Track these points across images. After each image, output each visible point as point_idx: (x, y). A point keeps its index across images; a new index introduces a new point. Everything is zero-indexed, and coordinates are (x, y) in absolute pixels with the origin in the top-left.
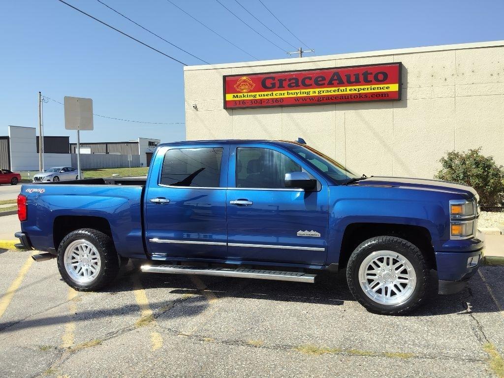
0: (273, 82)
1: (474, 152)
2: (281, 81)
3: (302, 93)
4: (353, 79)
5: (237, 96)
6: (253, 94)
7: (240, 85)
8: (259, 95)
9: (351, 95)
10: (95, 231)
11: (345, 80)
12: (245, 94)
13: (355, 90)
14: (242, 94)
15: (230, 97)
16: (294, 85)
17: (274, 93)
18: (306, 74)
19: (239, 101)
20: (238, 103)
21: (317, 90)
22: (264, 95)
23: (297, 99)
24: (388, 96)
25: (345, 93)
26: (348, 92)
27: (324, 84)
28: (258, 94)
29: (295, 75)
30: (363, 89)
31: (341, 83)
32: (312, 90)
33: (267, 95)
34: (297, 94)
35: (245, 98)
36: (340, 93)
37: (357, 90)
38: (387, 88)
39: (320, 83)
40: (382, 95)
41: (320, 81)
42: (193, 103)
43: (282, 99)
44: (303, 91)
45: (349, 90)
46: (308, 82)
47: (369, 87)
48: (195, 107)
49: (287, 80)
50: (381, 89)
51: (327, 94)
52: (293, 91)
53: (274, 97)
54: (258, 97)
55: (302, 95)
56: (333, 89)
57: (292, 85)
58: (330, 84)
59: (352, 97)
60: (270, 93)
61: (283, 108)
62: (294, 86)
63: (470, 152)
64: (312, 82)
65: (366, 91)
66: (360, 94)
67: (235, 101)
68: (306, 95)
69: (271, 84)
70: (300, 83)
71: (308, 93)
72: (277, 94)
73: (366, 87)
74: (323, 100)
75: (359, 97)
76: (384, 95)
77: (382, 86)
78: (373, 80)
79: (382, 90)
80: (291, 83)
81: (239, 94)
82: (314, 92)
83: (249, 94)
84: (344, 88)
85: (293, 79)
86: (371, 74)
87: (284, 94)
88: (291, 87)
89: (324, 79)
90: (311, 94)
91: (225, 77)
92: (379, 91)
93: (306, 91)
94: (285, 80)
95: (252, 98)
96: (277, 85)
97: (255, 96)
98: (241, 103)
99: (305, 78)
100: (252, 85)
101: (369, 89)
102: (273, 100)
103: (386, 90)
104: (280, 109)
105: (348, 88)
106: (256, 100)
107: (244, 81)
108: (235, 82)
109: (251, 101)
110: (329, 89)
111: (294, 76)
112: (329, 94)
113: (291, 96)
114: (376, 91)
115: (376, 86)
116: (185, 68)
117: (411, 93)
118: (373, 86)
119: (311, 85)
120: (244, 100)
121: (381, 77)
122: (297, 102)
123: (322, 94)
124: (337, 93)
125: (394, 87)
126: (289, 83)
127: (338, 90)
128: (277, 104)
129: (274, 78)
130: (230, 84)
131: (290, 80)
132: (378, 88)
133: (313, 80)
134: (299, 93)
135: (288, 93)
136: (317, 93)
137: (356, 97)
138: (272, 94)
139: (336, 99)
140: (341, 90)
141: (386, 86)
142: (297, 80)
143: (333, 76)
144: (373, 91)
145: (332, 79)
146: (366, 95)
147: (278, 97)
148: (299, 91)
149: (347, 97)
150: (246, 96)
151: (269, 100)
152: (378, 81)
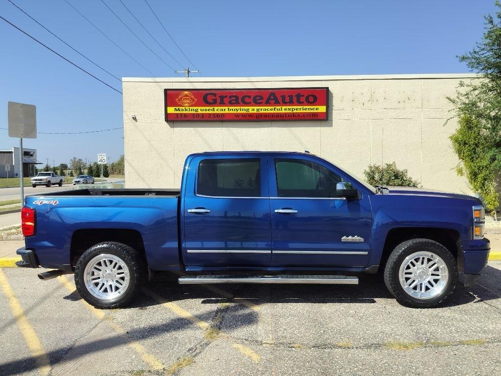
0: (215, 98)
1: (389, 166)
2: (222, 98)
3: (242, 110)
4: (287, 100)
5: (179, 109)
6: (195, 108)
7: (181, 98)
8: (201, 110)
9: (286, 114)
10: (120, 244)
11: (281, 102)
12: (187, 108)
13: (289, 109)
14: (183, 108)
15: (171, 110)
16: (235, 102)
17: (216, 108)
19: (181, 114)
20: (180, 116)
21: (255, 108)
22: (206, 110)
23: (237, 115)
24: (317, 116)
25: (280, 112)
26: (283, 111)
27: (262, 103)
28: (199, 108)
29: (235, 92)
30: (296, 109)
31: (277, 103)
32: (251, 108)
33: (208, 110)
34: (237, 111)
35: (186, 112)
36: (276, 111)
37: (291, 109)
38: (316, 109)
40: (312, 115)
41: (258, 100)
42: (132, 114)
43: (223, 114)
44: (242, 108)
45: (284, 109)
46: (247, 100)
47: (301, 107)
48: (135, 119)
49: (228, 97)
50: (311, 109)
51: (265, 112)
52: (234, 108)
53: (216, 112)
54: (200, 112)
55: (242, 112)
56: (270, 108)
57: (232, 102)
58: (268, 103)
59: (287, 116)
60: (212, 108)
61: (224, 123)
62: (233, 104)
63: (386, 166)
64: (251, 100)
65: (299, 111)
66: (293, 113)
67: (177, 114)
68: (245, 112)
69: (213, 100)
70: (240, 101)
71: (248, 110)
72: (218, 110)
73: (299, 107)
74: (261, 117)
75: (293, 116)
77: (312, 107)
78: (305, 102)
79: (312, 111)
80: (232, 100)
81: (181, 108)
82: (252, 109)
83: (191, 108)
84: (280, 107)
85: (233, 96)
86: (303, 96)
87: (226, 110)
88: (231, 104)
89: (262, 98)
90: (251, 111)
91: (166, 91)
92: (310, 111)
93: (246, 108)
94: (226, 97)
95: (194, 112)
96: (219, 101)
97: (196, 110)
98: (183, 116)
99: (244, 97)
100: (193, 100)
101: (302, 109)
102: (214, 114)
103: (316, 111)
104: (221, 123)
105: (284, 108)
106: (198, 114)
107: (186, 96)
108: (179, 94)
109: (193, 114)
110: (266, 108)
111: (234, 94)
112: (267, 112)
113: (231, 112)
114: (307, 111)
115: (308, 107)
116: (124, 79)
117: (336, 115)
118: (305, 107)
119: (250, 103)
121: (311, 99)
122: (237, 118)
123: (261, 112)
124: (273, 112)
125: (322, 109)
126: (230, 99)
127: (275, 108)
128: (218, 119)
129: (215, 95)
130: (171, 97)
131: (230, 97)
132: (309, 109)
133: (252, 98)
134: (239, 110)
135: (229, 109)
136: (256, 110)
137: (290, 116)
138: (214, 109)
139: (272, 116)
140: (277, 109)
141: (316, 107)
142: (237, 98)
143: (270, 96)
144: (304, 111)
145: (269, 99)
146: (299, 114)
147: (220, 112)
148: (239, 108)
149: (282, 116)
150: (188, 110)
151: (210, 115)
152: (309, 103)
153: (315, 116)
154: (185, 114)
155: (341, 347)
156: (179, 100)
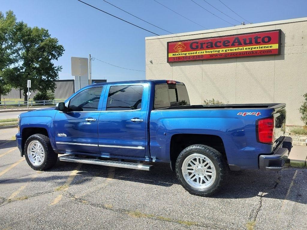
0: (197, 45)
2: (202, 44)
3: (215, 51)
4: (248, 42)
5: (175, 54)
7: (177, 47)
8: (188, 54)
9: (246, 52)
11: (242, 43)
12: (180, 53)
13: (249, 49)
14: (178, 53)
15: (171, 55)
16: (210, 46)
17: (198, 52)
18: (217, 39)
19: (177, 57)
20: (176, 59)
21: (224, 49)
22: (191, 53)
23: (212, 55)
24: (271, 52)
25: (242, 51)
26: (245, 50)
27: (229, 45)
28: (187, 52)
29: (211, 40)
30: (254, 48)
31: (240, 44)
32: (221, 50)
33: (193, 53)
34: (212, 52)
35: (180, 56)
36: (239, 51)
37: (251, 48)
38: (270, 47)
39: (226, 45)
40: (267, 51)
41: (226, 43)
42: (150, 59)
43: (202, 55)
44: (215, 50)
45: (245, 49)
46: (218, 44)
47: (258, 46)
48: (151, 62)
50: (266, 47)
51: (231, 52)
52: (209, 51)
53: (198, 54)
54: (188, 55)
55: (215, 53)
56: (235, 48)
58: (233, 45)
59: (247, 53)
61: (203, 61)
64: (221, 44)
65: (256, 49)
66: (252, 51)
67: (174, 58)
68: (217, 53)
69: (196, 46)
70: (214, 46)
71: (219, 51)
72: (199, 53)
73: (256, 46)
74: (228, 55)
75: (251, 53)
77: (267, 46)
78: (261, 42)
79: (267, 49)
80: (208, 46)
81: (176, 53)
84: (242, 48)
85: (209, 43)
87: (204, 52)
88: (208, 48)
89: (229, 42)
90: (221, 52)
91: (168, 43)
92: (265, 49)
93: (218, 50)
94: (205, 43)
95: (184, 55)
96: (200, 47)
97: (186, 54)
98: (178, 59)
99: (217, 42)
100: (184, 48)
101: (259, 48)
102: (196, 56)
104: (201, 62)
105: (245, 48)
106: (187, 57)
107: (180, 45)
108: (174, 45)
109: (183, 57)
110: (232, 49)
112: (232, 51)
113: (208, 53)
114: (263, 49)
115: (263, 46)
116: (146, 38)
117: (287, 50)
118: (261, 46)
119: (221, 46)
120: (179, 57)
121: (266, 40)
122: (212, 57)
123: (228, 52)
124: (237, 51)
125: (275, 46)
126: (207, 45)
127: (238, 49)
128: (199, 59)
129: (197, 43)
130: (171, 47)
131: (207, 44)
132: (264, 47)
133: (222, 43)
134: (213, 52)
135: (206, 51)
136: (224, 51)
137: (249, 53)
138: (196, 52)
139: (236, 54)
140: (240, 49)
141: (270, 45)
142: (212, 43)
143: (235, 40)
144: (261, 49)
145: (234, 42)
146: (256, 52)
147: (200, 54)
148: (213, 50)
149: (243, 54)
150: (181, 54)
151: (194, 57)
152: (264, 42)
156: (175, 48)
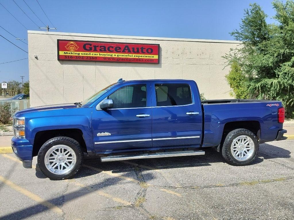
0: (91, 47)
2: (95, 47)
3: (108, 55)
4: (136, 50)
5: (67, 53)
6: (78, 52)
7: (69, 46)
8: (82, 54)
9: (135, 59)
11: (132, 51)
12: (72, 52)
13: (137, 56)
14: (70, 52)
15: (62, 53)
17: (91, 53)
18: (110, 45)
19: (69, 56)
21: (116, 54)
22: (85, 54)
23: (105, 58)
25: (132, 57)
26: (133, 57)
27: (120, 51)
28: (81, 53)
30: (141, 56)
31: (129, 52)
32: (113, 54)
33: (87, 54)
34: (105, 55)
35: (72, 55)
36: (129, 57)
37: (138, 56)
39: (118, 50)
42: (34, 55)
43: (96, 57)
44: (108, 54)
46: (111, 49)
47: (144, 55)
48: (36, 58)
52: (103, 54)
53: (91, 55)
54: (81, 55)
55: (108, 56)
56: (125, 54)
58: (124, 52)
60: (89, 53)
61: (96, 63)
62: (103, 51)
65: (142, 58)
66: (139, 59)
67: (66, 56)
68: (110, 56)
69: (89, 48)
70: (107, 49)
71: (112, 55)
72: (92, 54)
73: (143, 55)
74: (120, 60)
76: (151, 61)
77: (150, 56)
78: (146, 52)
79: (150, 58)
81: (68, 52)
82: (115, 55)
83: (75, 52)
84: (131, 55)
86: (145, 48)
87: (98, 54)
88: (101, 51)
89: (120, 49)
90: (113, 56)
91: (58, 40)
92: (149, 58)
93: (111, 54)
94: (98, 46)
95: (77, 55)
96: (93, 49)
97: (79, 54)
98: (70, 58)
99: (110, 47)
100: (77, 48)
101: (144, 57)
102: (90, 57)
103: (152, 58)
104: (94, 63)
105: (133, 55)
106: (80, 57)
107: (72, 44)
108: (67, 44)
109: (77, 56)
110: (123, 54)
111: (103, 45)
112: (123, 57)
113: (101, 56)
114: (147, 58)
115: (148, 55)
116: (29, 31)
117: (163, 60)
118: (146, 55)
119: (113, 51)
121: (150, 51)
122: (105, 60)
123: (119, 57)
124: (127, 57)
125: (156, 57)
126: (101, 48)
127: (128, 55)
128: (92, 60)
129: (91, 45)
130: (62, 45)
131: (101, 47)
133: (114, 48)
137: (137, 60)
139: (127, 60)
141: (152, 56)
142: (105, 47)
143: (125, 47)
144: (146, 58)
145: (125, 49)
146: (142, 59)
147: (94, 56)
148: (106, 54)
149: (133, 60)
150: (73, 54)
151: (88, 57)
152: (148, 53)
153: (152, 61)
154: (71, 56)
155: (218, 186)
